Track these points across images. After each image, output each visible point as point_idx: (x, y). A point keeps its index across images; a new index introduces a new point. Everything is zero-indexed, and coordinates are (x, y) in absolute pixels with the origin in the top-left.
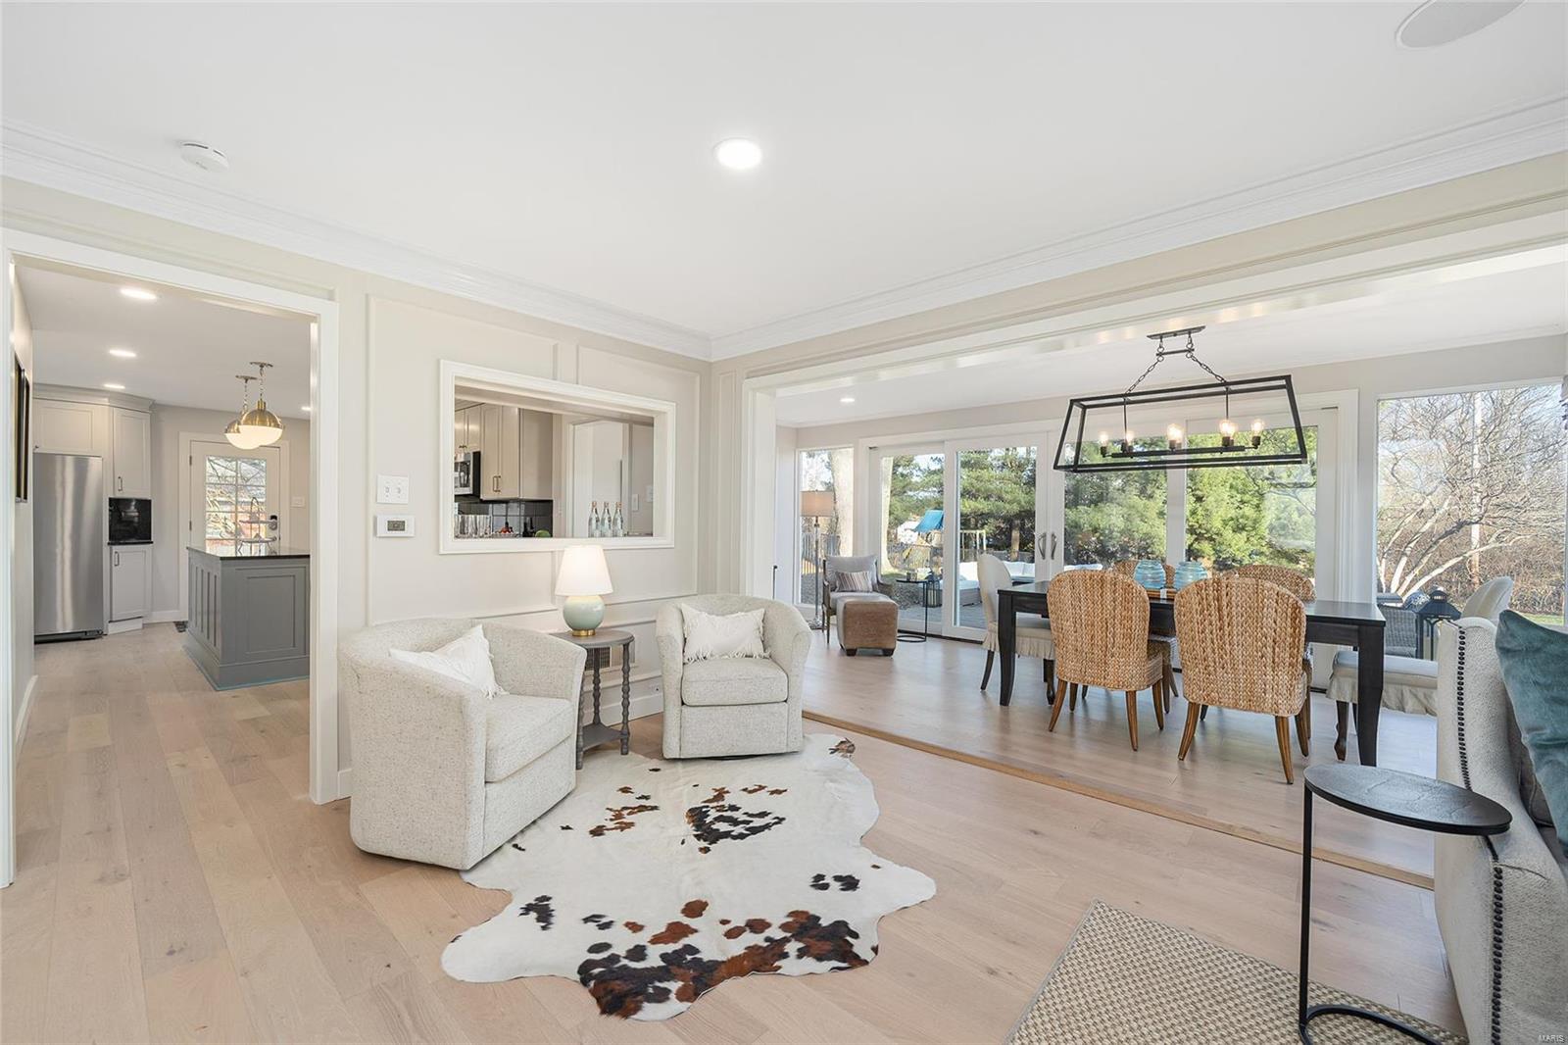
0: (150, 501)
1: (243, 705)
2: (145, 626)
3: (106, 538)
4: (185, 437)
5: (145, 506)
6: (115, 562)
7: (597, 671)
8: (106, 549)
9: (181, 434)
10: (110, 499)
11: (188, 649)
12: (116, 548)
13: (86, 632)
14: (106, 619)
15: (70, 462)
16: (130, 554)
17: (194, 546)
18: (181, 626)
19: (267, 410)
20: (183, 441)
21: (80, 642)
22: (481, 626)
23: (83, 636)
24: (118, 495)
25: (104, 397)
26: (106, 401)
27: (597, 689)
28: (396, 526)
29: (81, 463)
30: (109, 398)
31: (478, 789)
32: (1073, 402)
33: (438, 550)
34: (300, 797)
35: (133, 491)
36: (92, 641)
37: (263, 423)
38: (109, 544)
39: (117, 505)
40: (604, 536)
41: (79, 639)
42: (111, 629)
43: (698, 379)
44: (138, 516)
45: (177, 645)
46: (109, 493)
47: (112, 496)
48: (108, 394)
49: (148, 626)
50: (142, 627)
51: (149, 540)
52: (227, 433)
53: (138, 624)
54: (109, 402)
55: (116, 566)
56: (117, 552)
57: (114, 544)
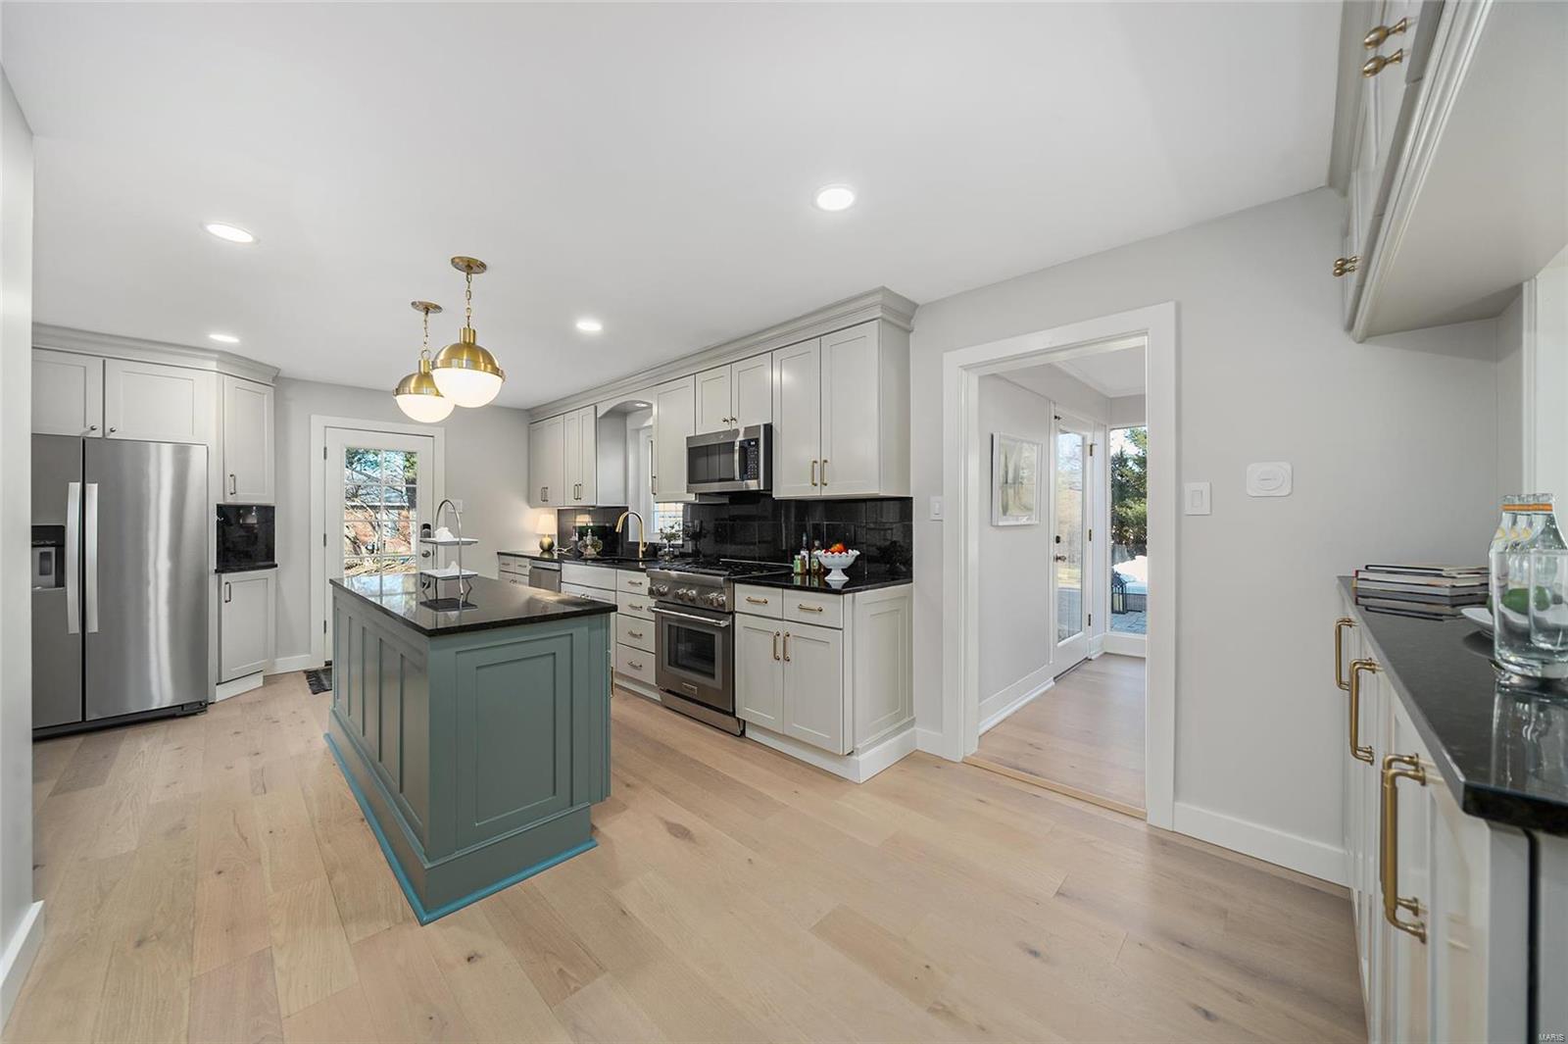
0: (273, 508)
2: (266, 683)
3: (213, 564)
4: (318, 422)
5: (267, 513)
6: (225, 596)
8: (213, 579)
9: (313, 418)
10: (219, 507)
12: (225, 577)
13: (182, 706)
14: (213, 681)
15: (167, 452)
18: (318, 680)
19: (478, 343)
21: (175, 721)
23: (178, 712)
24: (230, 500)
25: (211, 359)
29: (182, 452)
30: (218, 360)
35: (248, 495)
36: (192, 718)
37: (475, 366)
38: (216, 571)
39: (229, 516)
41: (173, 717)
42: (221, 693)
46: (217, 498)
47: (221, 503)
48: (216, 356)
49: (270, 680)
50: (261, 684)
51: (271, 563)
52: (397, 394)
53: (257, 682)
54: (217, 367)
55: (226, 602)
56: (227, 583)
57: (223, 572)
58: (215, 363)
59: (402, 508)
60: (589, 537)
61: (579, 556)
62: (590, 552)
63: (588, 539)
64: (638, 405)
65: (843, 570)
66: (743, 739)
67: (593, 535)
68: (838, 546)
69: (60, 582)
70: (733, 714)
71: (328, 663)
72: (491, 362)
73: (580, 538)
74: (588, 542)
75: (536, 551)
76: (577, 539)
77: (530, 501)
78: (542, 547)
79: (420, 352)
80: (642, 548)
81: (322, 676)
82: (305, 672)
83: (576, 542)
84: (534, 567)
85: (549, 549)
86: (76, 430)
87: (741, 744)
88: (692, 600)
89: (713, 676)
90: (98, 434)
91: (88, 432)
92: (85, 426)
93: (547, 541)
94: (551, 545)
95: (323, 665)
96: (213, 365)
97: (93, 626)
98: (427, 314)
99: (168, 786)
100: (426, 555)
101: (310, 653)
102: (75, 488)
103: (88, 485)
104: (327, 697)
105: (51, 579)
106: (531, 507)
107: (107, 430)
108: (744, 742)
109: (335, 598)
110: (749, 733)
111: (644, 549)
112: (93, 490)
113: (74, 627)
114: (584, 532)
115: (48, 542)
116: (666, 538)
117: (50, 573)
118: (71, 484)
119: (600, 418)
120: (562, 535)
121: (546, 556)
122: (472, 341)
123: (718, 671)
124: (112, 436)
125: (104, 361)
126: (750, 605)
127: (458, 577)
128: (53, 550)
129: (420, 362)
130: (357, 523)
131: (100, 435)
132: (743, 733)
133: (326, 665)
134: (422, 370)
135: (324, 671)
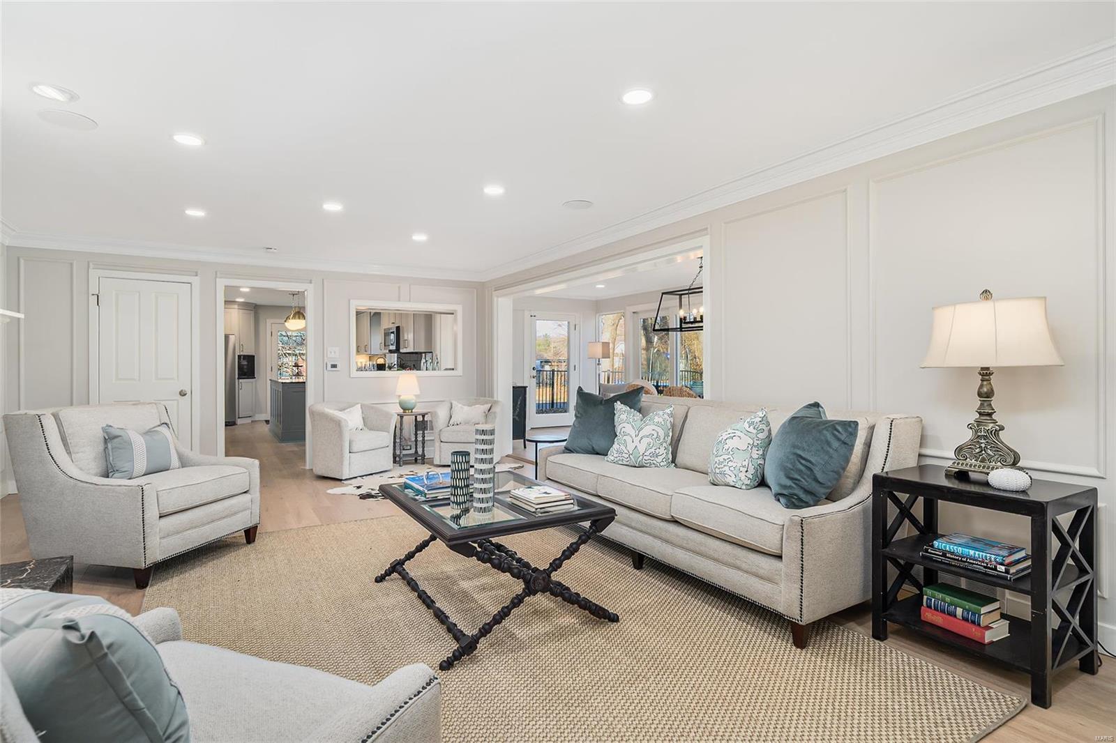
0: (254, 356)
1: (290, 447)
2: (252, 421)
3: (237, 377)
4: (269, 322)
5: (252, 358)
7: (424, 432)
8: (237, 381)
9: (268, 320)
10: (238, 356)
11: (270, 430)
12: (240, 380)
14: (237, 417)
16: (245, 383)
17: (274, 379)
18: (267, 422)
20: (269, 324)
22: (359, 405)
24: (242, 354)
26: (236, 306)
27: (424, 439)
28: (334, 366)
31: (347, 454)
32: (663, 294)
33: (350, 375)
34: (302, 467)
35: (247, 351)
37: (299, 318)
39: (241, 358)
40: (435, 370)
42: (239, 421)
43: (475, 291)
44: (248, 365)
45: (266, 429)
46: (238, 353)
51: (254, 377)
55: (241, 388)
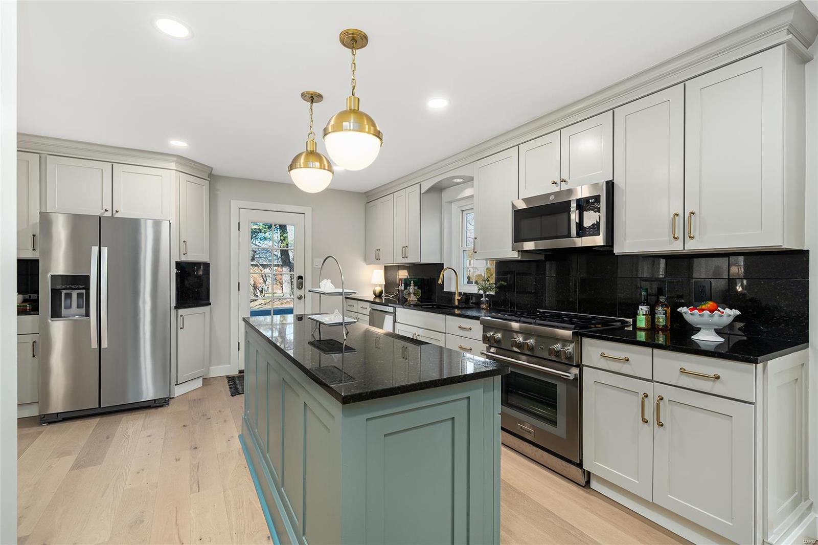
0: (209, 265)
3: (174, 304)
4: (235, 204)
5: (204, 267)
6: (180, 325)
8: (174, 312)
9: (232, 202)
12: (181, 312)
13: (155, 400)
14: (174, 383)
15: (150, 224)
18: (235, 384)
19: (362, 109)
21: (150, 411)
23: (152, 404)
24: (184, 259)
25: (172, 161)
29: (157, 224)
30: (177, 162)
36: (160, 409)
37: (361, 129)
38: (176, 307)
41: (150, 407)
42: (178, 391)
46: (176, 258)
47: (179, 260)
48: (175, 159)
49: (206, 381)
50: (201, 386)
51: (208, 302)
52: (291, 170)
53: (199, 383)
54: (176, 167)
55: (181, 329)
56: (181, 316)
57: (179, 308)
58: (174, 164)
59: (278, 265)
60: (411, 287)
61: (403, 302)
62: (413, 298)
63: (412, 289)
64: (455, 180)
65: (716, 330)
66: (588, 490)
67: (414, 286)
68: (710, 304)
69: (88, 314)
70: (580, 465)
71: (241, 372)
72: (374, 125)
73: (406, 288)
74: (411, 291)
75: (371, 297)
76: (403, 289)
77: (366, 260)
78: (375, 294)
79: (307, 135)
80: (457, 297)
81: (237, 382)
82: (228, 377)
83: (402, 291)
84: (373, 309)
85: (379, 296)
86: (97, 212)
87: (587, 495)
88: (531, 349)
89: (554, 423)
90: (109, 214)
91: (104, 213)
92: (102, 209)
93: (378, 289)
94: (381, 293)
95: (238, 373)
96: (173, 166)
97: (105, 345)
98: (312, 102)
99: (138, 473)
100: (300, 298)
101: (230, 364)
102: (95, 249)
103: (102, 248)
104: (240, 399)
105: (83, 311)
106: (367, 264)
107: (114, 212)
108: (589, 493)
109: (246, 332)
110: (594, 485)
111: (460, 298)
112: (105, 250)
113: (95, 345)
114: (408, 283)
115: (80, 287)
116: (483, 289)
117: (83, 307)
118: (93, 247)
119: (423, 194)
120: (389, 285)
121: (378, 300)
122: (356, 108)
123: (561, 419)
124: (117, 215)
125: (112, 165)
126: (603, 360)
127: (341, 324)
128: (84, 291)
129: (307, 142)
130: (255, 275)
131: (110, 215)
132: (588, 482)
133: (239, 373)
134: (309, 149)
135: (239, 377)
